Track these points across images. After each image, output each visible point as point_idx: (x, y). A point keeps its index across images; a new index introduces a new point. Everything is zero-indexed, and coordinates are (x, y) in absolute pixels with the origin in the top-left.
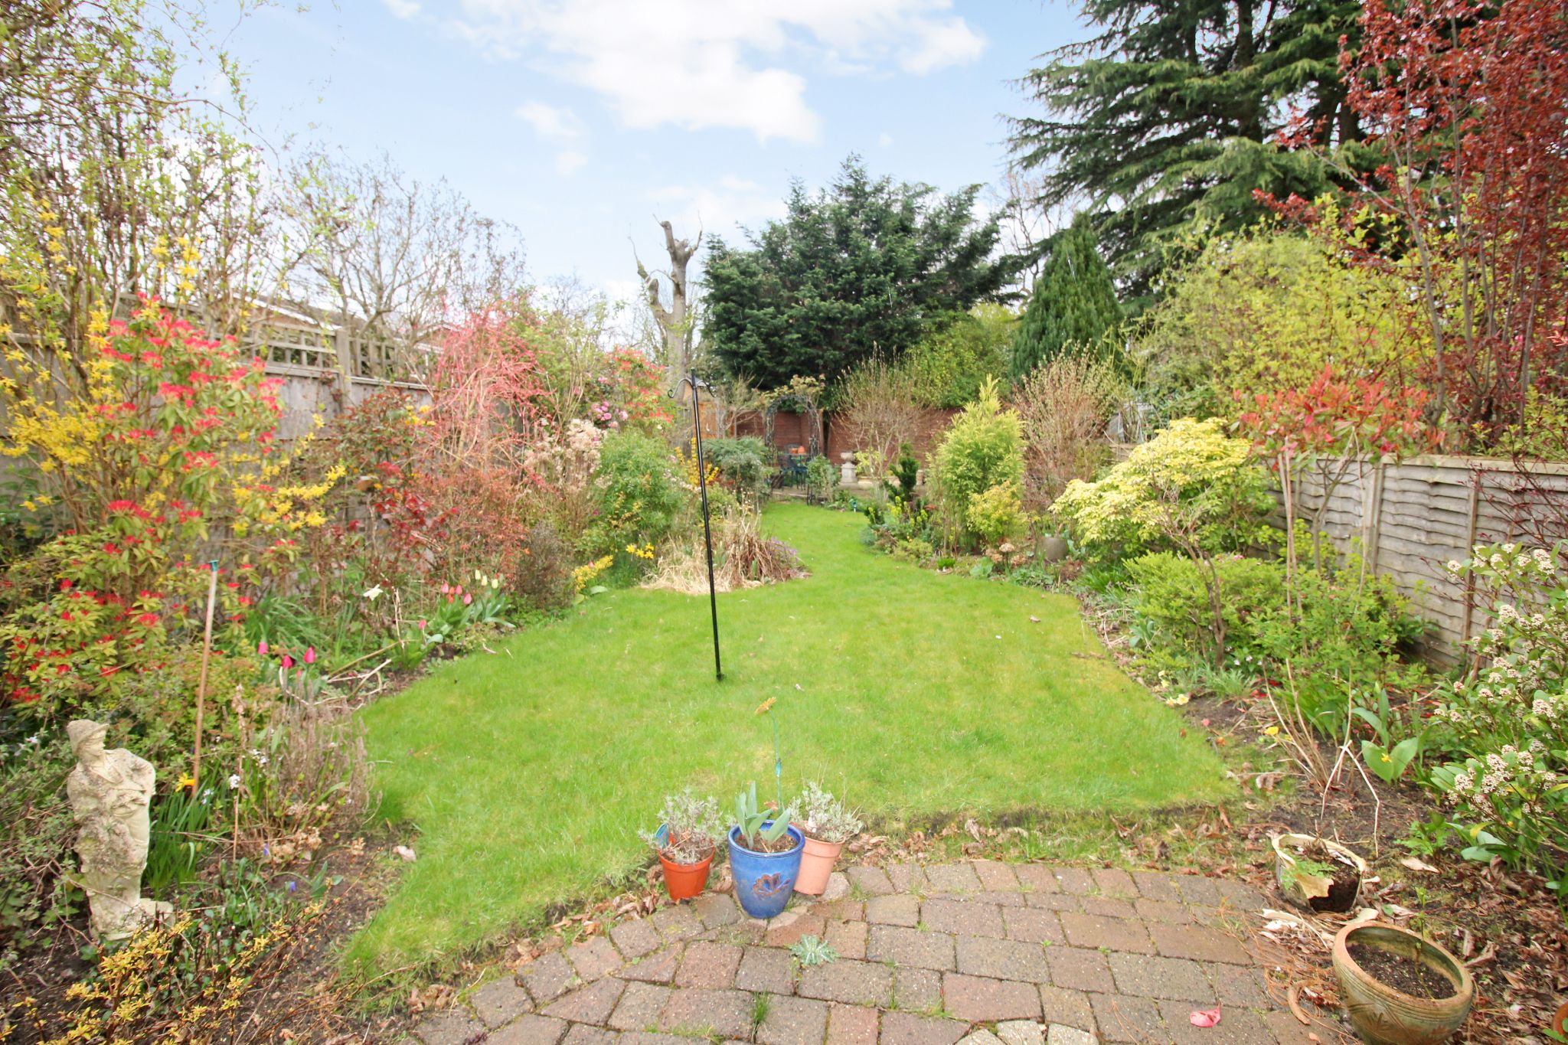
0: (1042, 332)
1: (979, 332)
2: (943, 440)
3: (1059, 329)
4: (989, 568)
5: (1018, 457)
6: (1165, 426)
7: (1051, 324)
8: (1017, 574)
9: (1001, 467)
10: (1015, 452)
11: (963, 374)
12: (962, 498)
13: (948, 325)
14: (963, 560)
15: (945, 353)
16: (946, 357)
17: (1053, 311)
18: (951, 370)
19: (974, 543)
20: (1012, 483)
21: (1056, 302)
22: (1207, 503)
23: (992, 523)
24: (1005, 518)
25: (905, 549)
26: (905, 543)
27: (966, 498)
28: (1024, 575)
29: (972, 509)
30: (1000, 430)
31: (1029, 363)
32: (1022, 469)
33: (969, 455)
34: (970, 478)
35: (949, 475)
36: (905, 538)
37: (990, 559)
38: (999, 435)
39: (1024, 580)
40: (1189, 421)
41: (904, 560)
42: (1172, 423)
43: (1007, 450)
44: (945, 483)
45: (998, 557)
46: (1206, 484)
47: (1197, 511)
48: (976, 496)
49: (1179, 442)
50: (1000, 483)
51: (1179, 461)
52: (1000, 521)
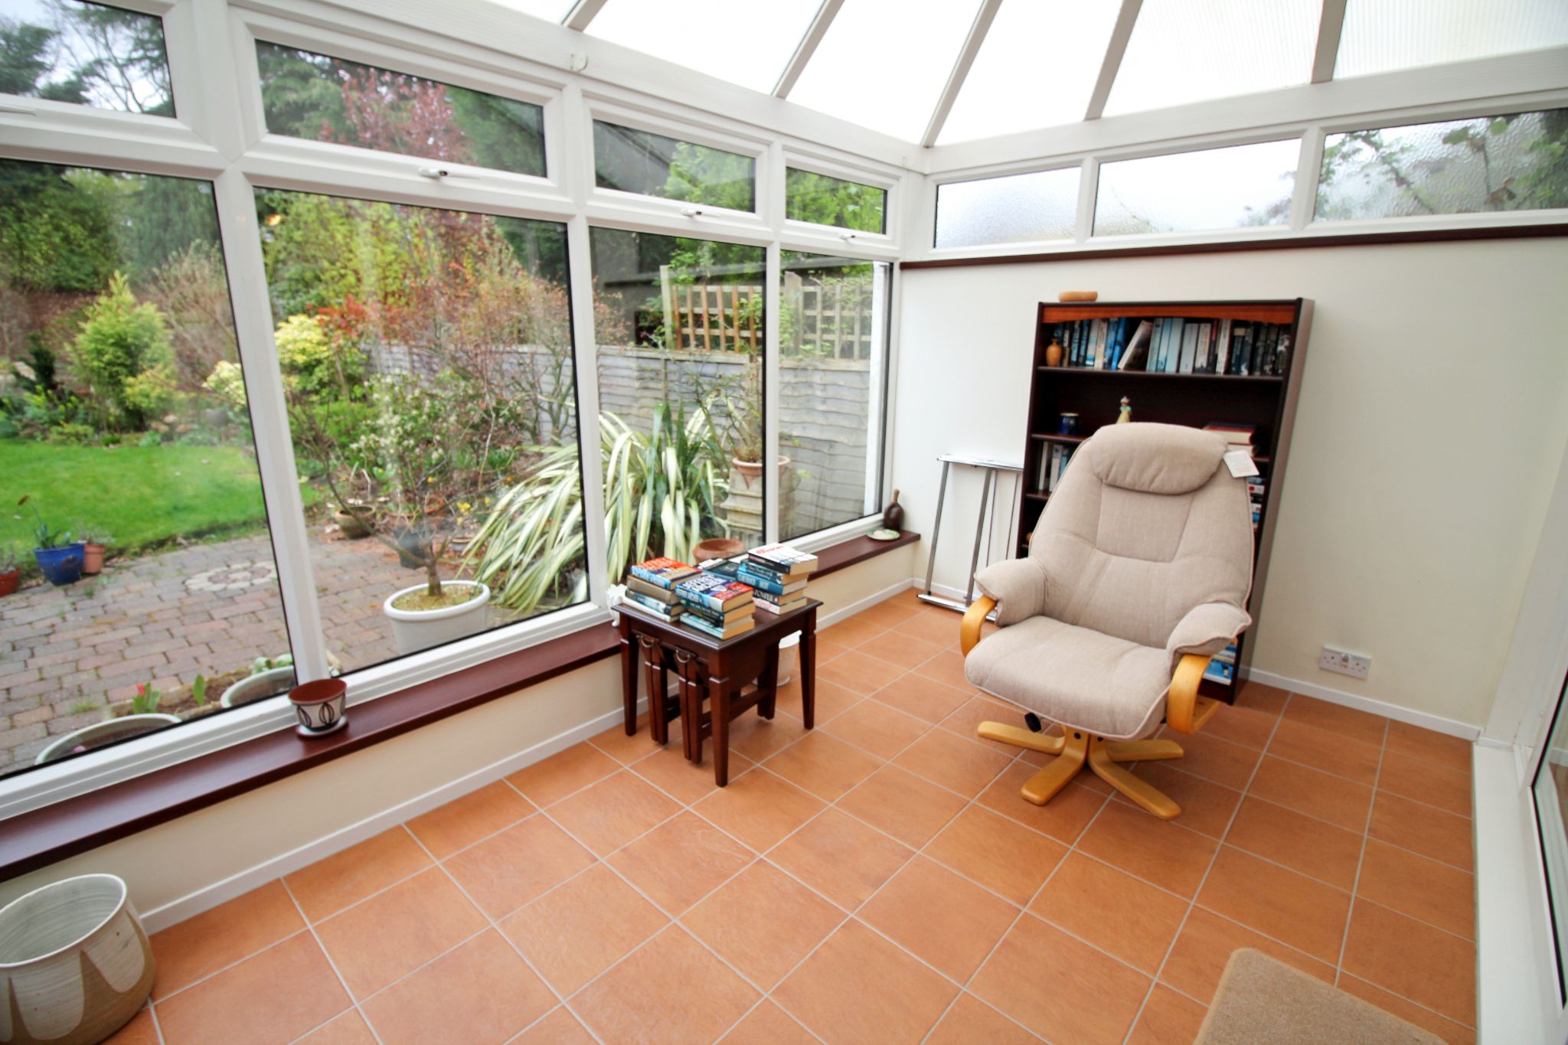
0: (166, 224)
1: (83, 205)
2: (82, 331)
3: (185, 222)
4: (158, 438)
5: (165, 345)
6: (287, 321)
7: (175, 216)
8: (185, 439)
9: (148, 353)
10: (161, 340)
11: (72, 251)
12: (115, 382)
13: (37, 191)
14: (130, 437)
15: (41, 225)
16: (43, 230)
17: (174, 204)
18: (54, 247)
19: (137, 419)
20: (165, 367)
21: (176, 195)
22: (320, 373)
23: (153, 400)
24: (164, 396)
25: (61, 434)
26: (60, 429)
27: (119, 383)
28: (191, 439)
29: (129, 390)
30: (140, 321)
31: (158, 253)
32: (170, 353)
33: (113, 344)
34: (119, 365)
35: (96, 363)
36: (58, 424)
37: (157, 431)
38: (142, 326)
39: (193, 442)
40: (302, 318)
41: (63, 443)
42: (292, 318)
43: (152, 339)
44: (92, 370)
45: (164, 428)
46: (319, 362)
47: (315, 379)
48: (131, 380)
49: (296, 333)
50: (152, 367)
51: (300, 346)
52: (160, 398)
